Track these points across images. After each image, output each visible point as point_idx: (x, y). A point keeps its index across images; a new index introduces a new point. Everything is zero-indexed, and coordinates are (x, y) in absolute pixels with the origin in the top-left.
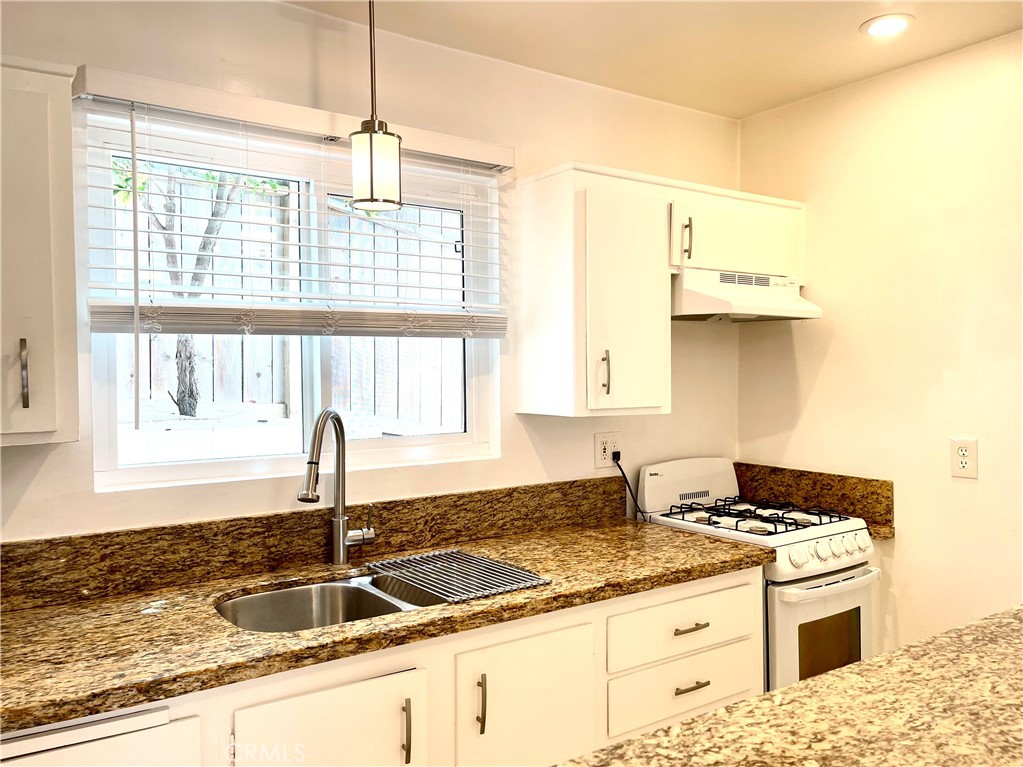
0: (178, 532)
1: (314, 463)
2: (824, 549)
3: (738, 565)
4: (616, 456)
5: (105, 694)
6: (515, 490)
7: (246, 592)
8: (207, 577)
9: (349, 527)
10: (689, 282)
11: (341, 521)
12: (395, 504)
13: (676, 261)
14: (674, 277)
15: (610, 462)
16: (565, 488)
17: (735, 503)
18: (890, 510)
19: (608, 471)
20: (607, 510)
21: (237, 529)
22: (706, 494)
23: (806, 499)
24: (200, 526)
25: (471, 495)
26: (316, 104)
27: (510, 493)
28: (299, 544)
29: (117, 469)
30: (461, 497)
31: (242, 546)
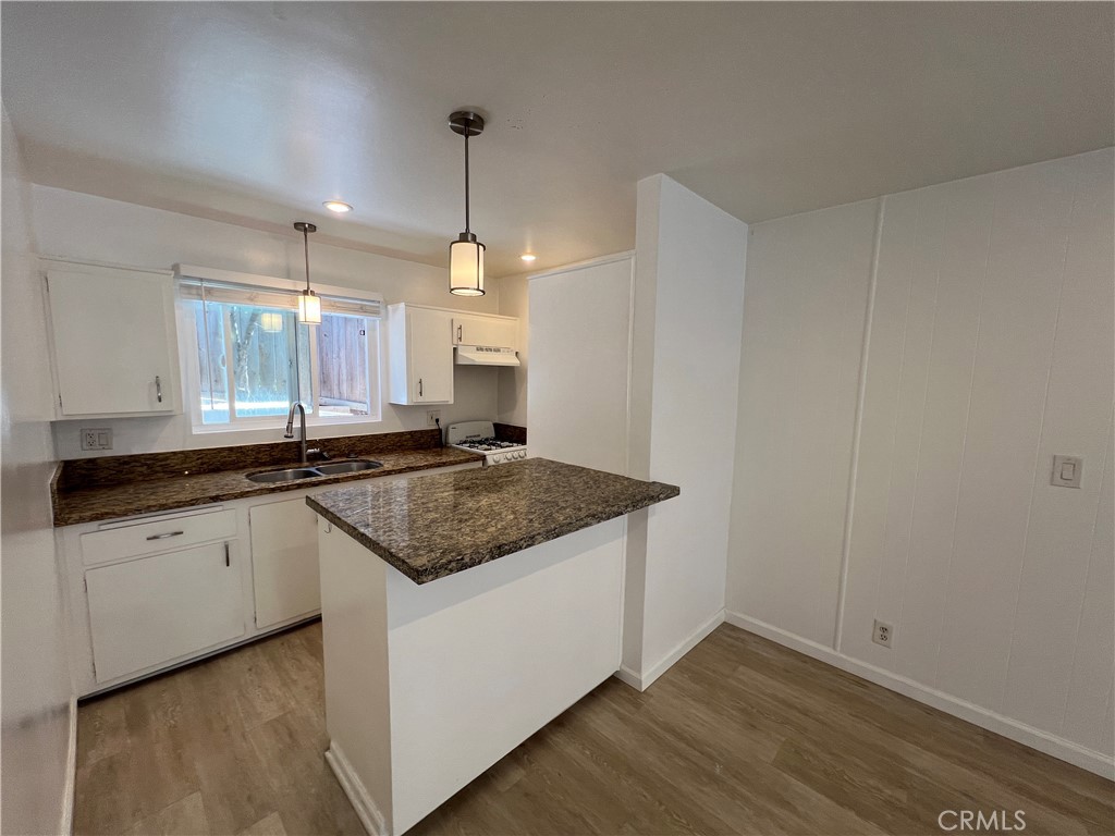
0: (231, 449)
1: (290, 423)
2: (510, 456)
3: (466, 461)
4: (437, 420)
5: (197, 499)
7: (261, 472)
8: (244, 467)
9: (308, 448)
11: (304, 445)
12: (331, 439)
13: (455, 342)
14: (455, 349)
15: (434, 423)
16: (413, 433)
19: (434, 427)
20: (432, 441)
21: (257, 448)
22: (478, 436)
24: (241, 447)
25: (368, 436)
26: (288, 277)
27: (386, 435)
28: (286, 455)
29: (202, 424)
30: (363, 437)
31: (260, 456)
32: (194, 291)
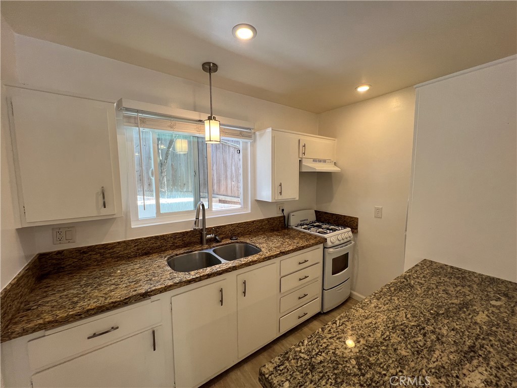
0: (157, 237)
1: (197, 219)
2: (340, 237)
3: (317, 244)
4: (283, 210)
5: (129, 298)
6: (255, 221)
7: (177, 255)
8: (166, 250)
9: (207, 234)
10: (304, 163)
11: (205, 233)
12: (221, 226)
13: (301, 156)
14: (300, 160)
15: (281, 212)
16: (268, 220)
17: (315, 223)
18: (357, 225)
19: (280, 215)
20: (280, 225)
21: (175, 236)
22: (307, 220)
23: (334, 221)
24: (163, 236)
25: (242, 223)
26: (195, 110)
27: (253, 222)
28: (193, 239)
29: (138, 220)
30: (239, 224)
32: (133, 121)
